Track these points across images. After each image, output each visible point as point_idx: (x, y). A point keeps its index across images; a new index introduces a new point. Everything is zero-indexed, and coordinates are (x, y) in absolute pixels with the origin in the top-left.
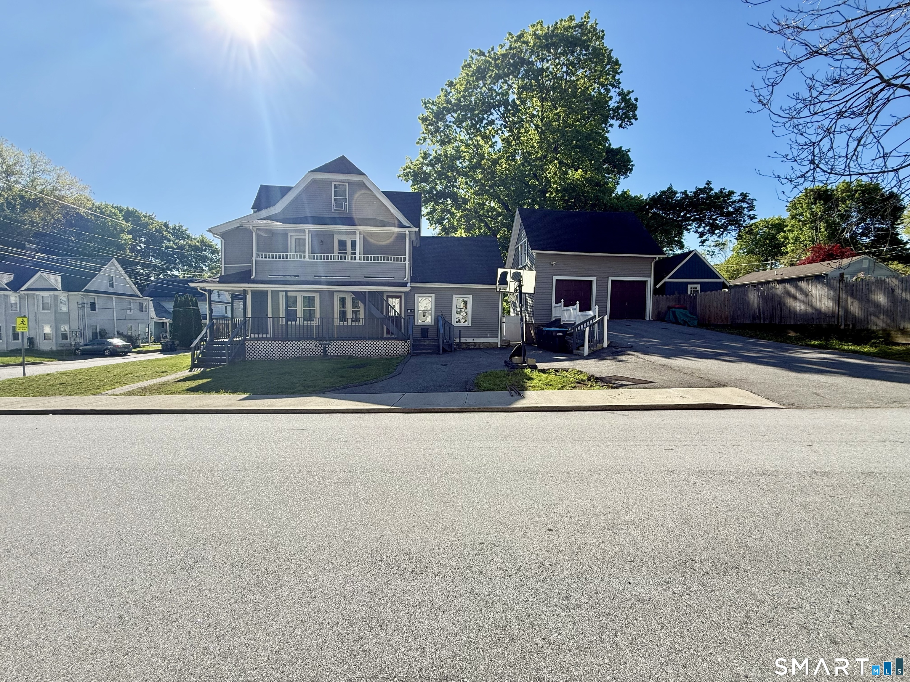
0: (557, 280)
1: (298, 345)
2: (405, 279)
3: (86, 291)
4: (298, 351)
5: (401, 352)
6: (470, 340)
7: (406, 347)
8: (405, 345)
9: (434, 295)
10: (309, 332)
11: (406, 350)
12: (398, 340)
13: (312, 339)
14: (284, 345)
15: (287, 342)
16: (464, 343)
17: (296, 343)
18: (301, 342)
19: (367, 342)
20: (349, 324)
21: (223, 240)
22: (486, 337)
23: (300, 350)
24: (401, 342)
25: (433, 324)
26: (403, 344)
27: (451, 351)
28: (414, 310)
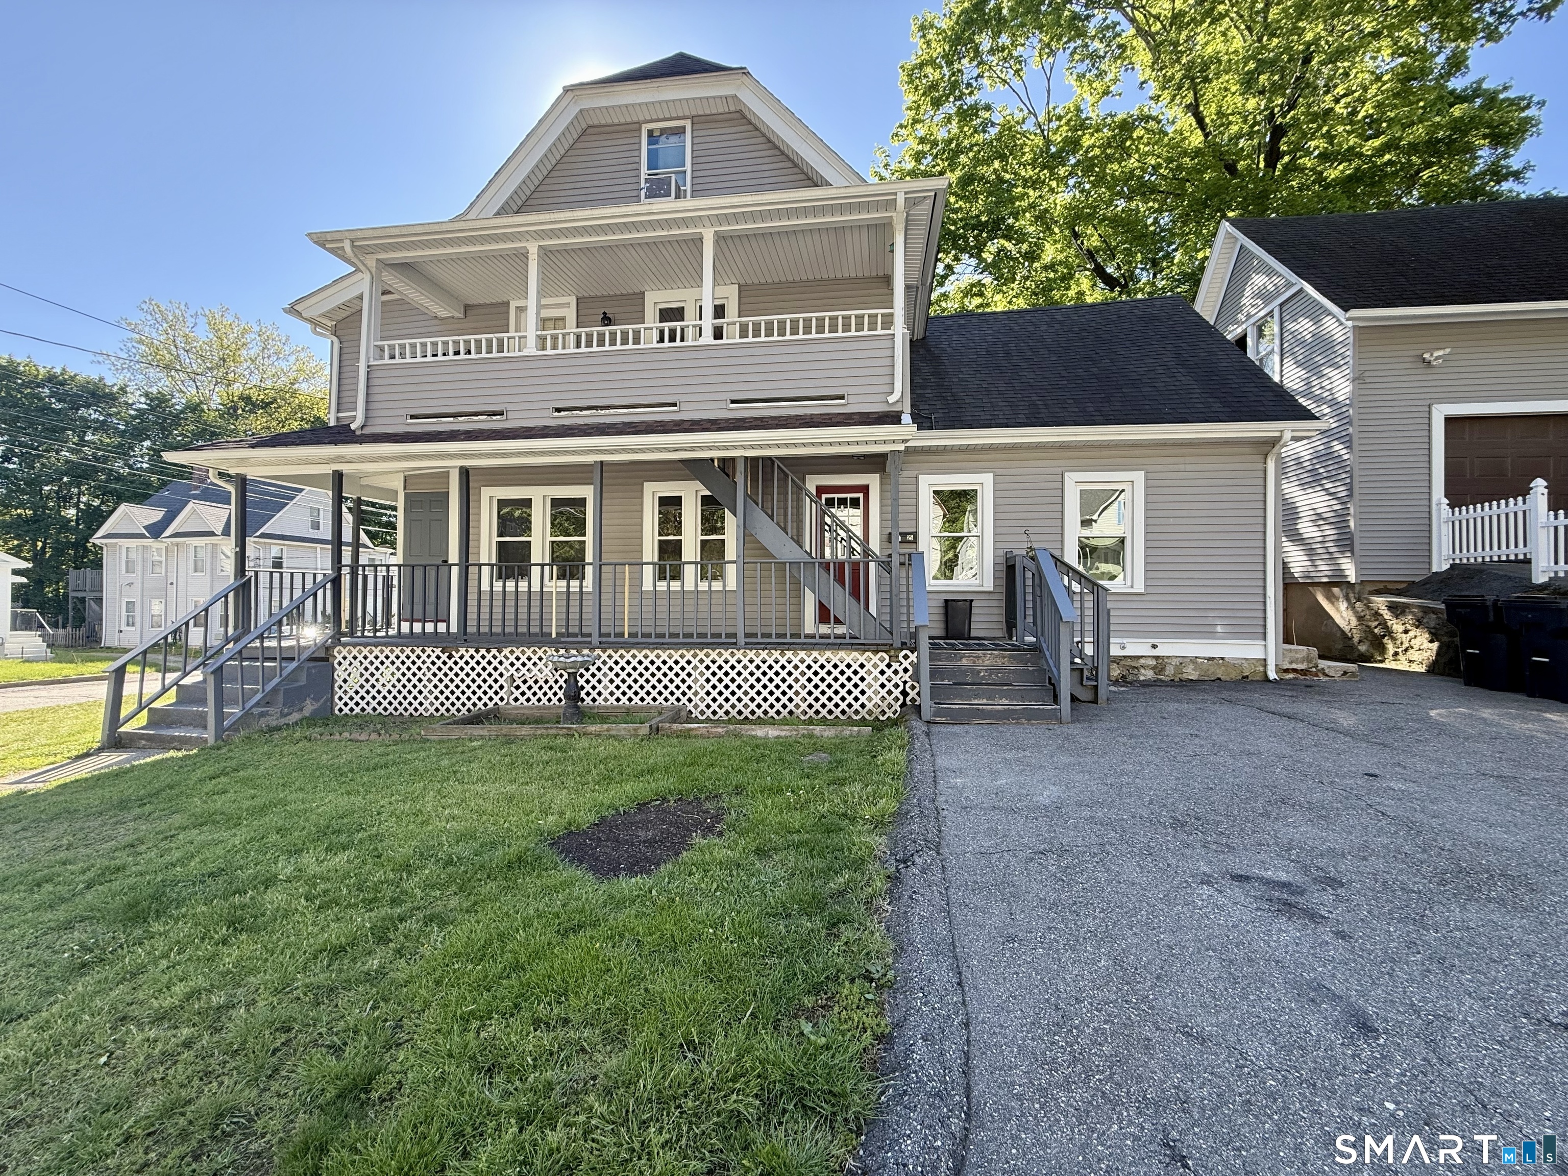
0: (1450, 421)
1: (495, 663)
2: (892, 399)
3: (264, 536)
4: (496, 687)
5: (877, 699)
6: (1136, 647)
7: (896, 679)
8: (889, 672)
9: (990, 476)
10: (535, 616)
11: (897, 693)
12: (863, 647)
13: (541, 639)
14: (450, 663)
15: (462, 651)
16: (1118, 660)
17: (489, 657)
18: (506, 651)
19: (739, 655)
20: (689, 585)
21: (335, 339)
22: (1208, 633)
23: (501, 681)
24: (875, 659)
25: (989, 586)
26: (883, 666)
27: (1095, 701)
28: (915, 534)
